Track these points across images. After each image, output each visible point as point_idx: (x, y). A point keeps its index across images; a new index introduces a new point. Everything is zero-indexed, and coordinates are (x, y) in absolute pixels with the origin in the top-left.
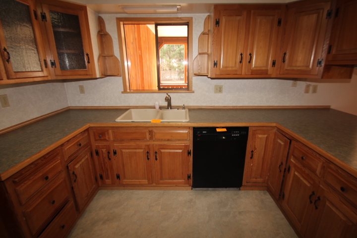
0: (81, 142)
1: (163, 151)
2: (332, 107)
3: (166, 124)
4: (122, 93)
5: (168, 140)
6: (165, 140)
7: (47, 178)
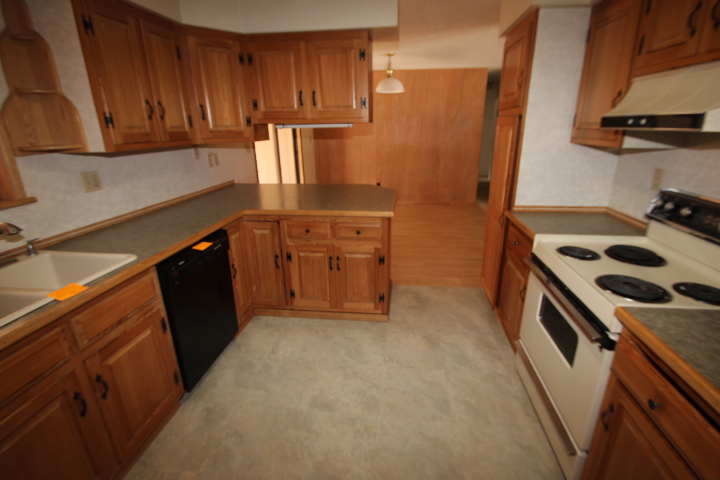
1: (112, 360)
2: (236, 182)
3: (107, 282)
5: (120, 322)
6: (113, 327)
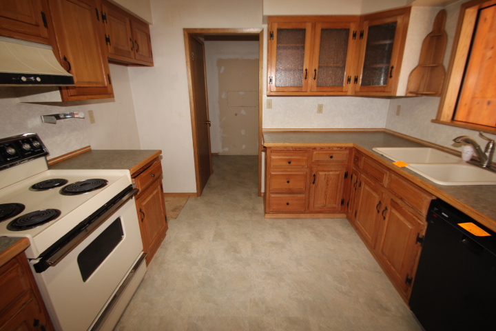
0: (334, 156)
4: (433, 121)
7: (290, 163)
